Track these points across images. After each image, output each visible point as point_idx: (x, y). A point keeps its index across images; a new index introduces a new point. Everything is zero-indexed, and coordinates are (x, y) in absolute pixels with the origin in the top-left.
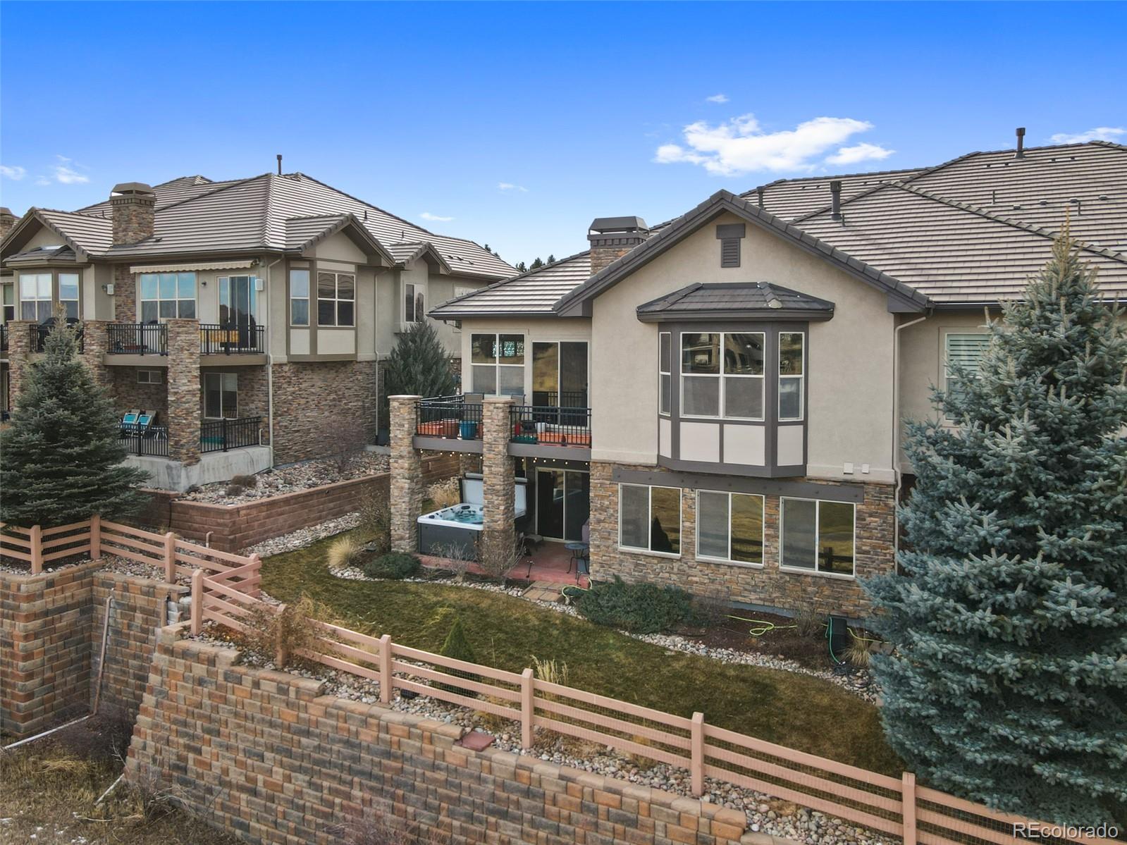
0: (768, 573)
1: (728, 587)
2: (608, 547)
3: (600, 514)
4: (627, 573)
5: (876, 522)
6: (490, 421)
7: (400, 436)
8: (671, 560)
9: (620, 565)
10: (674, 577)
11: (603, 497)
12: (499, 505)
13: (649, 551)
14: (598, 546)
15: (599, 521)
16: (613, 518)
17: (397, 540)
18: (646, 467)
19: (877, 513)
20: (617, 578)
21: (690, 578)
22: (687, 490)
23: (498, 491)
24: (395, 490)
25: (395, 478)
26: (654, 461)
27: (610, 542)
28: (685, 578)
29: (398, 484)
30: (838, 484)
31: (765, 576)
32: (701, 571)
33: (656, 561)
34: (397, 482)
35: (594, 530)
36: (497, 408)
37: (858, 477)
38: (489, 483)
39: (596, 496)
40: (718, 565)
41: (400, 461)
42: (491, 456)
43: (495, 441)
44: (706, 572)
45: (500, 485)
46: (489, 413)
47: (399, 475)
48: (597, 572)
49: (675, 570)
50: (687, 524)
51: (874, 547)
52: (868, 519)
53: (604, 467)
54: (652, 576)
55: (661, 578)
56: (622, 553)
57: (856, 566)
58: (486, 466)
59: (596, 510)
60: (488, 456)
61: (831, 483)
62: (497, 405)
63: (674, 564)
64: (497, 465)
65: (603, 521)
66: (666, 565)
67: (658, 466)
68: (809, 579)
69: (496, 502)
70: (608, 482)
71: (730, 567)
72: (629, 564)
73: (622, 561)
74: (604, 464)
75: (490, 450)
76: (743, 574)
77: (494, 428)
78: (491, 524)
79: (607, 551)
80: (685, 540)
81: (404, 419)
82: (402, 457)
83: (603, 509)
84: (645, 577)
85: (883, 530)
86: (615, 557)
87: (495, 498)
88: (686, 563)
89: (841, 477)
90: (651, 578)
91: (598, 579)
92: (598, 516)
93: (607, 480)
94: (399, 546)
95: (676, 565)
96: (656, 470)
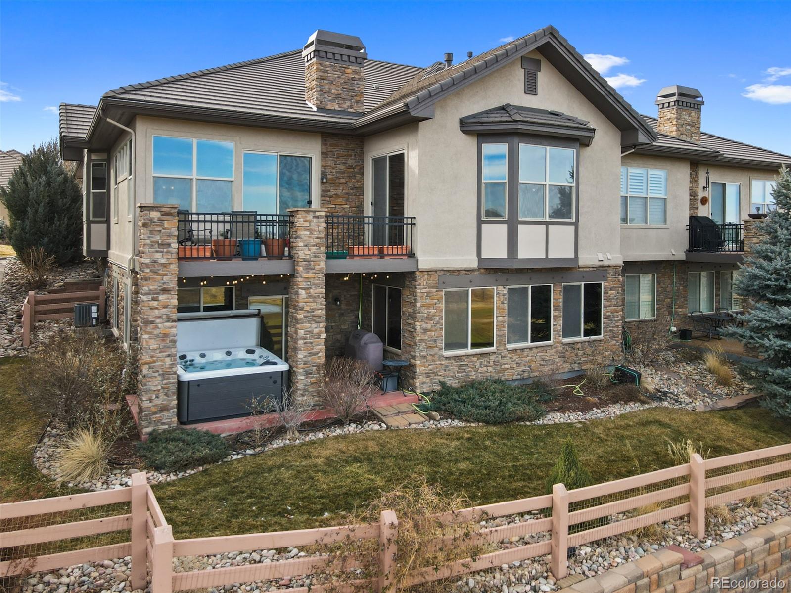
0: (556, 347)
1: (529, 367)
2: (433, 356)
3: (427, 323)
4: (452, 377)
5: (613, 294)
6: (308, 233)
7: (163, 261)
8: (488, 354)
9: (445, 371)
10: (490, 369)
11: (429, 306)
12: (320, 333)
13: (470, 351)
14: (425, 357)
15: (426, 331)
16: (438, 326)
17: (155, 413)
18: (468, 271)
19: (614, 287)
20: (442, 384)
21: (503, 367)
22: (500, 288)
23: (319, 317)
24: (153, 341)
25: (152, 322)
26: (474, 264)
27: (436, 350)
28: (498, 368)
29: (157, 332)
30: (595, 269)
31: (554, 350)
32: (510, 358)
33: (476, 359)
34: (157, 327)
35: (422, 341)
36: (318, 217)
37: (606, 263)
38: (307, 308)
39: (422, 306)
40: (522, 349)
41: (162, 297)
42: (310, 275)
43: (315, 257)
44: (515, 358)
45: (321, 309)
46: (307, 224)
47: (159, 317)
48: (424, 383)
49: (492, 362)
50: (501, 319)
51: (612, 312)
52: (610, 292)
53: (430, 276)
54: (474, 373)
55: (481, 373)
56: (448, 358)
57: (604, 328)
58: (301, 288)
59: (422, 320)
60: (305, 275)
61: (591, 269)
62: (318, 214)
63: (491, 357)
64: (317, 286)
65: (430, 330)
66: (484, 361)
67: (479, 268)
68: (579, 345)
69: (316, 331)
70: (434, 290)
71: (531, 349)
72: (454, 367)
73: (447, 366)
74: (430, 271)
75: (307, 269)
76: (540, 352)
77: (313, 241)
78: (310, 358)
79: (434, 361)
80: (498, 333)
81: (170, 236)
82: (165, 291)
83: (429, 318)
84: (467, 376)
85: (617, 299)
86: (441, 364)
87: (314, 325)
88: (500, 354)
89: (597, 263)
90: (473, 376)
91: (425, 390)
92: (424, 326)
93: (433, 287)
94: (159, 422)
95: (493, 357)
96: (476, 273)
